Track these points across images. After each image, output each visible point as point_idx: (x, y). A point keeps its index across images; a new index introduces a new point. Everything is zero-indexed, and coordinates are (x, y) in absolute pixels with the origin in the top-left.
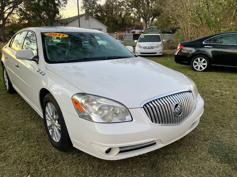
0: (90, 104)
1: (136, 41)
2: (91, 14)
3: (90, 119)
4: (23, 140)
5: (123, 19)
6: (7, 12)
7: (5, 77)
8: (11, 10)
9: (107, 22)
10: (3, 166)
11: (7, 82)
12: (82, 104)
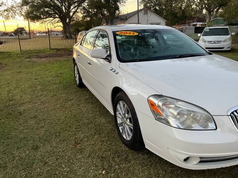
0: (167, 107)
1: (199, 35)
2: (149, 8)
3: (168, 123)
4: (95, 134)
5: (183, 11)
6: (72, 11)
7: (76, 72)
8: (76, 9)
9: (165, 15)
10: (80, 158)
11: (78, 77)
12: (159, 106)
